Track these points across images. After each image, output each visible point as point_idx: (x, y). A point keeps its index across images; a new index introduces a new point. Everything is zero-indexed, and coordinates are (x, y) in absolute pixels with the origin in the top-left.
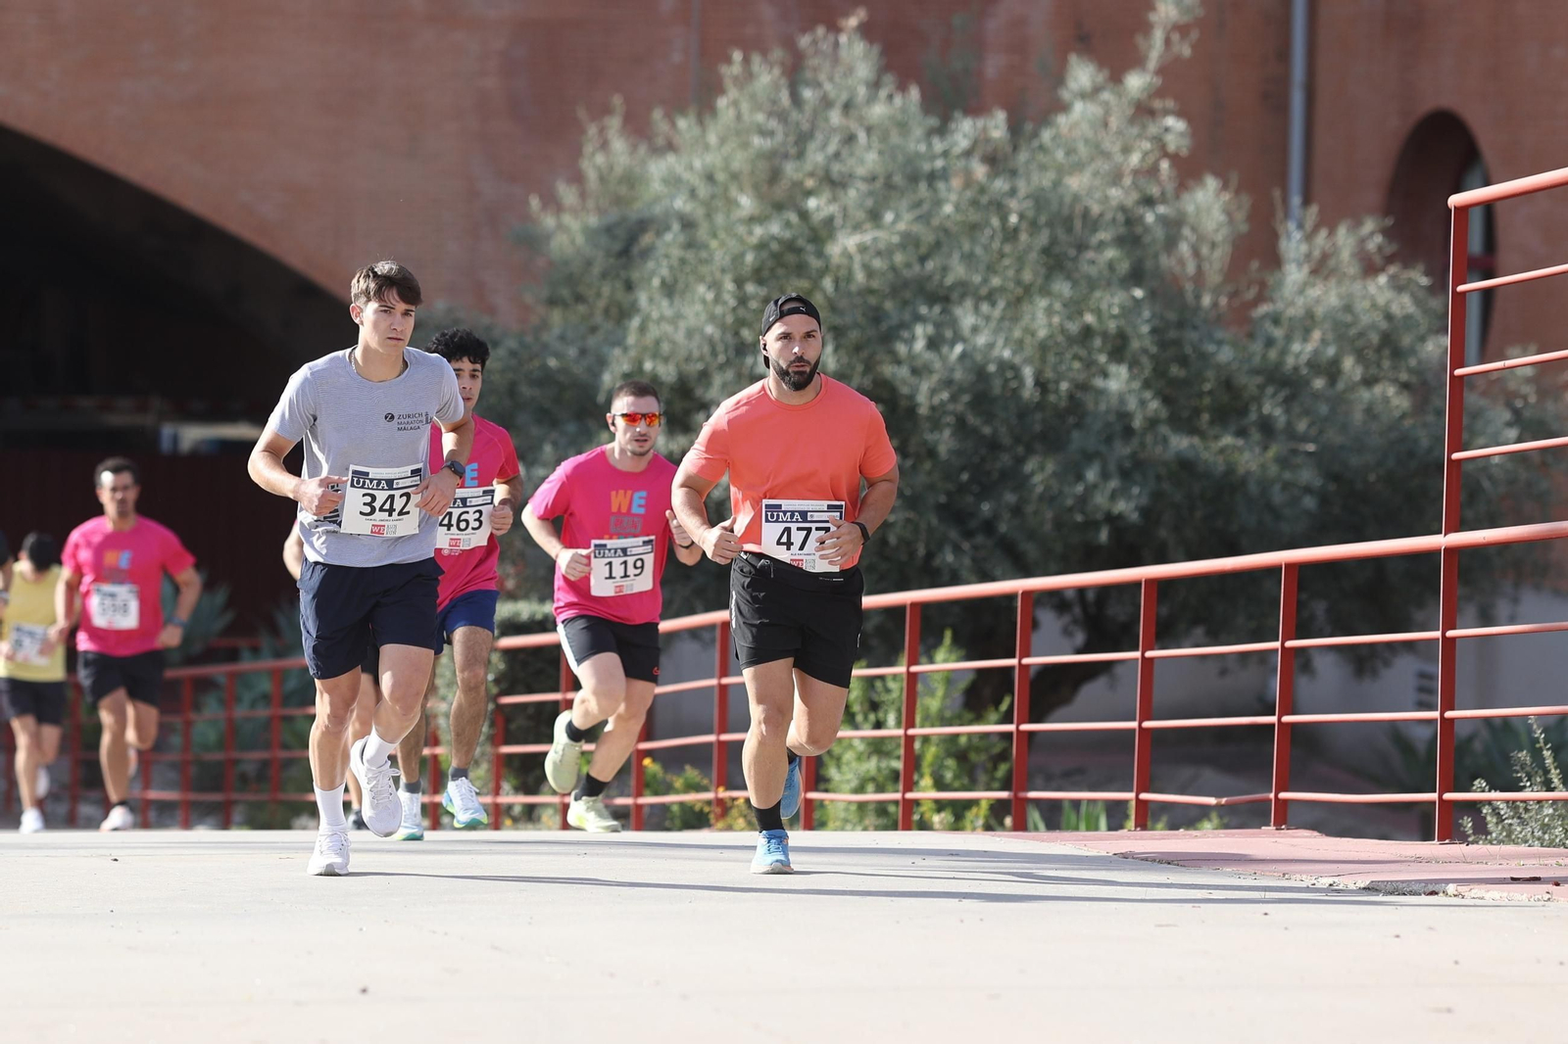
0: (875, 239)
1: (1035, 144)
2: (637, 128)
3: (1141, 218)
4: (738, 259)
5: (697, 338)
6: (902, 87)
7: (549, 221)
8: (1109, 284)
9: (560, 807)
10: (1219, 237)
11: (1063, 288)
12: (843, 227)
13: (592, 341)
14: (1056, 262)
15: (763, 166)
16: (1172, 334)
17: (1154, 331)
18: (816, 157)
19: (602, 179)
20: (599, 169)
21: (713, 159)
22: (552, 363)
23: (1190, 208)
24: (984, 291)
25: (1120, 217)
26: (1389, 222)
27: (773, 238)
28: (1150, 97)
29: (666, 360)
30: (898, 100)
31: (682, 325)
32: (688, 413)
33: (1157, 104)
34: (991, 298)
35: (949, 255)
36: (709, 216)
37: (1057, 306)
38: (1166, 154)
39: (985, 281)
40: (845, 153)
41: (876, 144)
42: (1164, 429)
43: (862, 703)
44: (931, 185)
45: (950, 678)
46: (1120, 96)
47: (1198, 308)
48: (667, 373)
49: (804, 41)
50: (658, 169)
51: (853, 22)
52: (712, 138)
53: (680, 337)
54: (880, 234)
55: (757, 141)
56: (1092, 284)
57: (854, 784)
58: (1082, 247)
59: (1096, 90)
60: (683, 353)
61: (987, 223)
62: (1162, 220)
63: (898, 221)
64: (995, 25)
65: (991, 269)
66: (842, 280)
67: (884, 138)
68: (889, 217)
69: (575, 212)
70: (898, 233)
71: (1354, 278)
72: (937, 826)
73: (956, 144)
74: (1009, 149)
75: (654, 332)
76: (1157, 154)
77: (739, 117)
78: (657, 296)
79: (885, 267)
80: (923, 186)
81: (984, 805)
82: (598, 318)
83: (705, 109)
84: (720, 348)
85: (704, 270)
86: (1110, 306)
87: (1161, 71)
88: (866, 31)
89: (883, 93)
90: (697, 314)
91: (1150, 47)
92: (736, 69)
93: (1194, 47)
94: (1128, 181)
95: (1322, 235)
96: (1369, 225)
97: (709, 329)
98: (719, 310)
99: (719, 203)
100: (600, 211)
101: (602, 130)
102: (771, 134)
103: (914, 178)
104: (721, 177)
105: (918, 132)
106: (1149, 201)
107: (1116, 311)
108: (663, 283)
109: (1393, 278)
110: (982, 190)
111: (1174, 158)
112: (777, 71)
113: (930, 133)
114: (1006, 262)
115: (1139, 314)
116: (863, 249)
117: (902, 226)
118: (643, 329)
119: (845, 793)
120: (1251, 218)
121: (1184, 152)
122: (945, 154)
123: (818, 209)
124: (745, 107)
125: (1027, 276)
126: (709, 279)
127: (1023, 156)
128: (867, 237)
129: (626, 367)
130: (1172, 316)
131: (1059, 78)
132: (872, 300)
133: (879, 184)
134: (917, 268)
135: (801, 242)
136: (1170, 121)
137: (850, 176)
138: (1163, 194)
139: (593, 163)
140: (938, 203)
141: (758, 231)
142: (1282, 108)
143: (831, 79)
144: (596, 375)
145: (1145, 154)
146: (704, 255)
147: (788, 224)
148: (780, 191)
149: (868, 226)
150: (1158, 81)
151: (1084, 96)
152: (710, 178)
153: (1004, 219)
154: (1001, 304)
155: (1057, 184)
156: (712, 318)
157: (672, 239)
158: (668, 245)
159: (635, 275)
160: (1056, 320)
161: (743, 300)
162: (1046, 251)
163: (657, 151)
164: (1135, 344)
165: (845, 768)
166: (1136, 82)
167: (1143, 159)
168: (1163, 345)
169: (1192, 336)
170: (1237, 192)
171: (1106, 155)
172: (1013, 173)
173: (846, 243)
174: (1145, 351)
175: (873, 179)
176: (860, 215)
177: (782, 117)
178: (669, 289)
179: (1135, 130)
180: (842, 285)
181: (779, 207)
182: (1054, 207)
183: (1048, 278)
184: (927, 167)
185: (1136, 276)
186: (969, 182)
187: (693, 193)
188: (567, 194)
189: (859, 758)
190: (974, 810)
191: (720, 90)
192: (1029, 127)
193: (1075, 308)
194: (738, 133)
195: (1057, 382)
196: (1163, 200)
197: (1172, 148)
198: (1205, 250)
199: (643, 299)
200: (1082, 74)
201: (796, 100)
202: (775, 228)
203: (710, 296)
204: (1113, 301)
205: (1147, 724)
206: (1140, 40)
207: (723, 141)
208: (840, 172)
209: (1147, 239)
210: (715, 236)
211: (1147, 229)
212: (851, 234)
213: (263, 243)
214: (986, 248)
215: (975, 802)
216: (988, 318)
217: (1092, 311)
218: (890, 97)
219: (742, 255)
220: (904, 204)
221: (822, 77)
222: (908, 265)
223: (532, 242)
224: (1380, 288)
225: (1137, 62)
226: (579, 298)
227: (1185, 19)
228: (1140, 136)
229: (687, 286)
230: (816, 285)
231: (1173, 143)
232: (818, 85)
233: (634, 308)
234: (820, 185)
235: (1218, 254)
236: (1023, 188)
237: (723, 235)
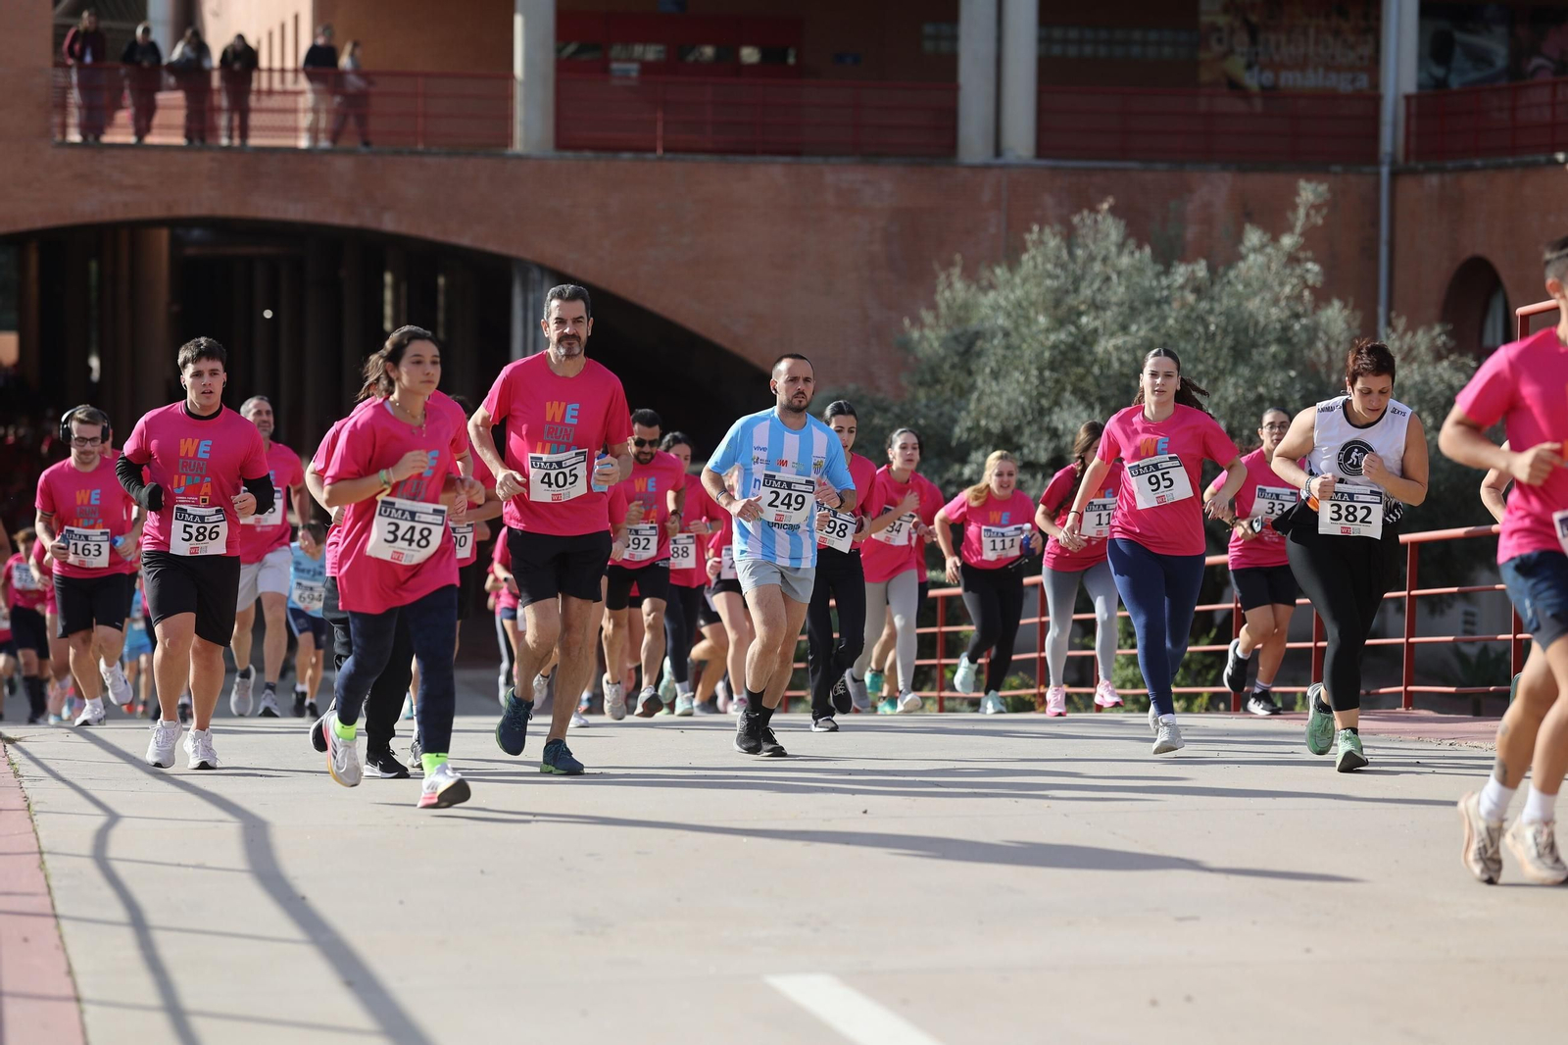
0: (1125, 342)
1: (1225, 280)
2: (970, 274)
3: (1293, 325)
4: (1039, 355)
5: (1014, 405)
6: (1140, 247)
7: (916, 335)
8: (1273, 368)
9: (937, 699)
10: (1342, 338)
11: (1245, 371)
12: (1104, 334)
13: (947, 408)
14: (1240, 353)
15: (1050, 297)
18: (1086, 292)
19: (949, 307)
20: (947, 301)
21: (1019, 293)
22: (922, 422)
23: (1323, 320)
25: (1278, 326)
26: (1450, 327)
27: (1061, 342)
28: (1297, 250)
29: (995, 419)
30: (1137, 255)
31: (1005, 396)
33: (1302, 255)
36: (1017, 328)
37: (1241, 382)
38: (1307, 286)
40: (1104, 289)
41: (1124, 283)
44: (1159, 307)
46: (1278, 250)
48: (996, 427)
49: (1076, 219)
50: (985, 300)
51: (1105, 206)
52: (1018, 280)
53: (1004, 405)
54: (1127, 338)
55: (1048, 282)
56: (1261, 368)
57: (1119, 683)
58: (1254, 345)
59: (1263, 246)
60: (1004, 415)
61: (1196, 330)
62: (1305, 328)
63: (1139, 330)
64: (1192, 207)
66: (1105, 367)
67: (1129, 277)
68: (1134, 328)
69: (932, 328)
70: (1139, 338)
71: (1429, 363)
73: (1175, 280)
74: (1208, 284)
75: (987, 401)
76: (1301, 285)
78: (988, 379)
79: (1130, 360)
80: (1154, 309)
81: (1206, 696)
82: (948, 394)
83: (1013, 264)
84: (1029, 411)
85: (1017, 362)
86: (1275, 382)
87: (1302, 235)
88: (1113, 210)
89: (1126, 251)
90: (1014, 390)
91: (1297, 219)
92: (1035, 236)
93: (1324, 218)
94: (1283, 303)
95: (1408, 337)
96: (1437, 329)
97: (1022, 399)
98: (1028, 387)
99: (1022, 321)
100: (949, 328)
101: (948, 276)
102: (1057, 277)
103: (1148, 303)
104: (1025, 304)
105: (1150, 273)
106: (1297, 316)
107: (1278, 385)
108: (992, 371)
109: (1452, 363)
110: (1192, 309)
111: (1313, 289)
112: (1059, 238)
113: (1158, 276)
114: (1209, 354)
115: (1293, 388)
116: (1117, 348)
117: (1142, 333)
118: (979, 400)
120: (1361, 327)
121: (1318, 285)
122: (1169, 287)
123: (1087, 324)
124: (1039, 260)
125: (1221, 364)
126: (1021, 368)
127: (1217, 289)
128: (1119, 340)
129: (969, 424)
130: (1312, 388)
131: (1239, 238)
132: (1124, 381)
133: (1126, 307)
135: (1078, 344)
136: (1310, 265)
137: (1108, 302)
138: (1305, 311)
139: (943, 297)
140: (1164, 319)
141: (1053, 337)
142: (1374, 257)
143: (1094, 242)
144: (951, 430)
145: (1294, 286)
146: (1018, 353)
147: (1070, 333)
148: (1062, 312)
149: (1120, 334)
150: (1302, 240)
151: (1255, 250)
152: (1018, 305)
153: (1206, 327)
155: (1239, 305)
156: (1023, 392)
157: (998, 341)
158: (994, 347)
159: (973, 367)
160: (1240, 391)
161: (1042, 380)
162: (1233, 348)
163: (984, 290)
166: (1287, 241)
167: (1292, 290)
170: (1353, 310)
171: (1270, 288)
172: (1212, 299)
173: (1105, 345)
175: (1121, 304)
176: (1115, 327)
177: (1063, 267)
178: (995, 375)
179: (1288, 271)
180: (1105, 371)
181: (1062, 322)
182: (1238, 320)
183: (1235, 364)
184: (1157, 295)
185: (1288, 364)
186: (1184, 305)
187: (1009, 315)
188: (927, 316)
189: (1122, 667)
190: (1200, 700)
191: (1025, 249)
192: (1221, 270)
193: (1252, 384)
194: (1035, 277)
195: (1241, 431)
196: (1305, 315)
197: (1310, 282)
198: (1333, 346)
199: (980, 383)
200: (1253, 237)
201: (1071, 253)
202: (1063, 336)
203: (1022, 379)
204: (1277, 379)
206: (1289, 215)
207: (1025, 281)
208: (1101, 301)
209: (1295, 340)
211: (1295, 334)
212: (1109, 339)
213: (737, 350)
214: (1195, 346)
215: (1198, 695)
217: (1263, 385)
218: (1132, 252)
219: (1042, 353)
220: (1142, 319)
221: (1089, 242)
223: (906, 346)
224: (1444, 369)
225: (1290, 229)
226: (937, 381)
227: (1318, 201)
228: (1291, 275)
229: (1007, 372)
230: (1089, 371)
231: (1311, 279)
232: (1086, 246)
233: (973, 387)
234: (1089, 308)
235: (1341, 348)
236: (1217, 307)
237: (1030, 340)
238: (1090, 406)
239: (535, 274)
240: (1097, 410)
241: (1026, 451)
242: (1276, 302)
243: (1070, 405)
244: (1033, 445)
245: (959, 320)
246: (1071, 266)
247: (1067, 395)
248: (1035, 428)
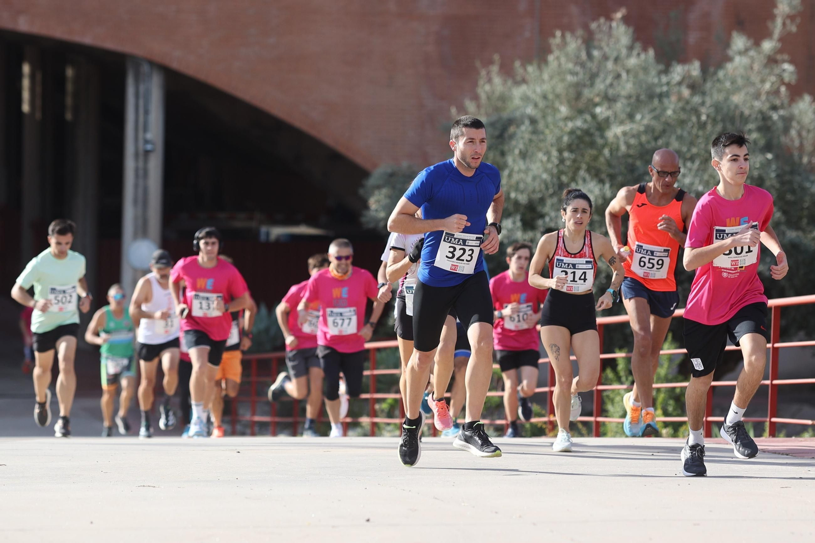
0: (631, 129)
1: (715, 78)
2: (507, 71)
3: (770, 118)
4: (559, 139)
5: (538, 180)
6: (645, 49)
8: (754, 151)
10: (812, 127)
12: (614, 122)
15: (572, 91)
16: (787, 178)
17: (778, 176)
18: (600, 86)
19: (489, 98)
20: (487, 93)
21: (546, 87)
23: (796, 112)
24: (688, 155)
25: (759, 116)
27: (578, 128)
28: (775, 53)
29: (522, 192)
30: (643, 56)
31: (531, 175)
32: (534, 220)
33: (779, 57)
34: (692, 159)
35: (670, 137)
36: (544, 117)
38: (783, 83)
39: (689, 150)
40: (615, 83)
41: (631, 79)
42: (783, 228)
43: (625, 372)
44: (660, 101)
45: (671, 358)
46: (760, 53)
47: (801, 164)
48: (523, 199)
49: (594, 26)
50: (518, 92)
51: (619, 15)
52: (546, 76)
53: (529, 179)
54: (634, 126)
55: (569, 78)
59: (747, 50)
60: (530, 188)
61: (690, 120)
62: (782, 118)
63: (643, 119)
64: (694, 16)
65: (692, 144)
66: (614, 149)
67: (636, 76)
68: (638, 117)
70: (644, 125)
72: (664, 435)
73: (673, 78)
74: (701, 81)
75: (516, 177)
76: (779, 83)
77: (560, 65)
78: (517, 159)
79: (637, 143)
80: (656, 102)
83: (542, 60)
84: (550, 186)
85: (542, 145)
86: (754, 163)
87: (781, 40)
88: (626, 20)
89: (635, 52)
90: (538, 168)
91: (775, 27)
92: (558, 40)
93: (798, 27)
94: (763, 97)
97: (545, 176)
98: (550, 166)
99: (550, 110)
100: (487, 114)
101: (488, 73)
102: (577, 74)
103: (651, 97)
104: (550, 97)
105: (653, 72)
106: (774, 108)
107: (758, 166)
108: (520, 152)
110: (687, 102)
111: (788, 86)
112: (580, 41)
113: (660, 73)
114: (700, 140)
115: (770, 167)
116: (625, 134)
117: (645, 122)
118: (510, 176)
119: (616, 417)
121: (793, 82)
122: (668, 84)
123: (601, 112)
124: (563, 60)
126: (544, 150)
127: (708, 85)
128: (627, 127)
130: (787, 168)
131: (727, 44)
132: (630, 161)
133: (633, 100)
134: (653, 144)
135: (592, 131)
136: (786, 66)
137: (618, 96)
138: (782, 104)
139: (484, 89)
140: (664, 110)
141: (570, 125)
143: (608, 45)
145: (773, 83)
146: (542, 137)
147: (585, 121)
148: (581, 104)
149: (628, 121)
150: (779, 45)
151: (740, 53)
152: (545, 97)
153: (699, 116)
154: (697, 163)
155: (727, 99)
156: (546, 170)
157: (525, 127)
158: (522, 132)
159: (506, 148)
161: (562, 161)
163: (517, 83)
164: (768, 183)
165: (616, 405)
166: (767, 46)
167: (772, 86)
168: (783, 183)
169: (798, 179)
171: (753, 84)
172: (704, 94)
173: (616, 131)
174: (773, 187)
175: (629, 97)
176: (623, 116)
177: (583, 65)
178: (524, 155)
179: (767, 71)
180: (614, 152)
181: (580, 112)
182: (725, 110)
184: (658, 90)
185: (768, 148)
186: (680, 98)
187: (536, 105)
188: (471, 106)
191: (550, 51)
192: (712, 69)
194: (559, 74)
196: (782, 107)
197: (787, 79)
198: (804, 133)
199: (510, 160)
200: (739, 42)
201: (590, 56)
202: (579, 123)
203: (545, 158)
204: (756, 160)
205: (775, 382)
206: (769, 24)
207: (551, 78)
208: (613, 94)
209: (774, 128)
210: (547, 127)
211: (774, 123)
212: (618, 126)
213: (313, 132)
214: (689, 133)
216: (690, 170)
218: (639, 54)
219: (562, 137)
220: (646, 111)
221: (603, 44)
222: (648, 142)
225: (768, 35)
227: (793, 12)
228: (770, 74)
229: (533, 153)
230: (600, 152)
231: (787, 77)
232: (600, 48)
233: (505, 165)
234: (602, 100)
235: (811, 135)
236: (708, 101)
237: (552, 127)
238: (602, 181)
239: (145, 68)
240: (607, 186)
241: (547, 219)
242: (757, 96)
243: (584, 180)
244: (553, 214)
245: (497, 109)
246: (589, 64)
247: (582, 173)
248: (555, 200)
